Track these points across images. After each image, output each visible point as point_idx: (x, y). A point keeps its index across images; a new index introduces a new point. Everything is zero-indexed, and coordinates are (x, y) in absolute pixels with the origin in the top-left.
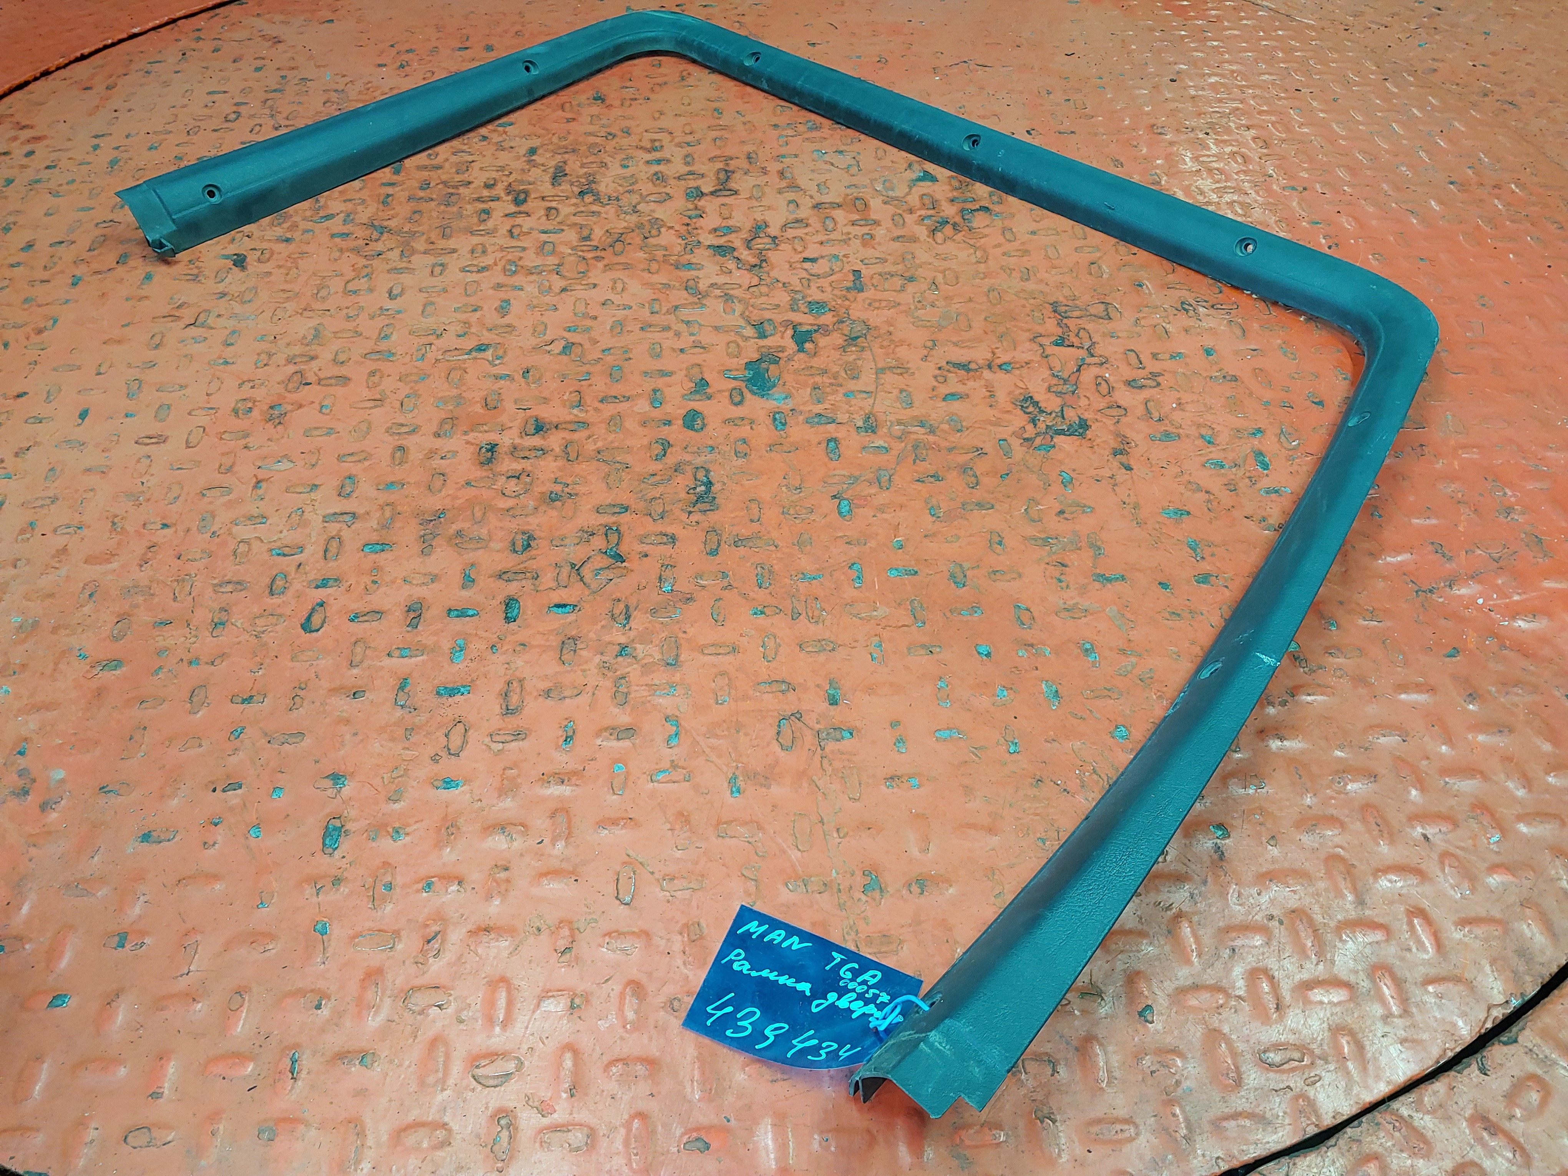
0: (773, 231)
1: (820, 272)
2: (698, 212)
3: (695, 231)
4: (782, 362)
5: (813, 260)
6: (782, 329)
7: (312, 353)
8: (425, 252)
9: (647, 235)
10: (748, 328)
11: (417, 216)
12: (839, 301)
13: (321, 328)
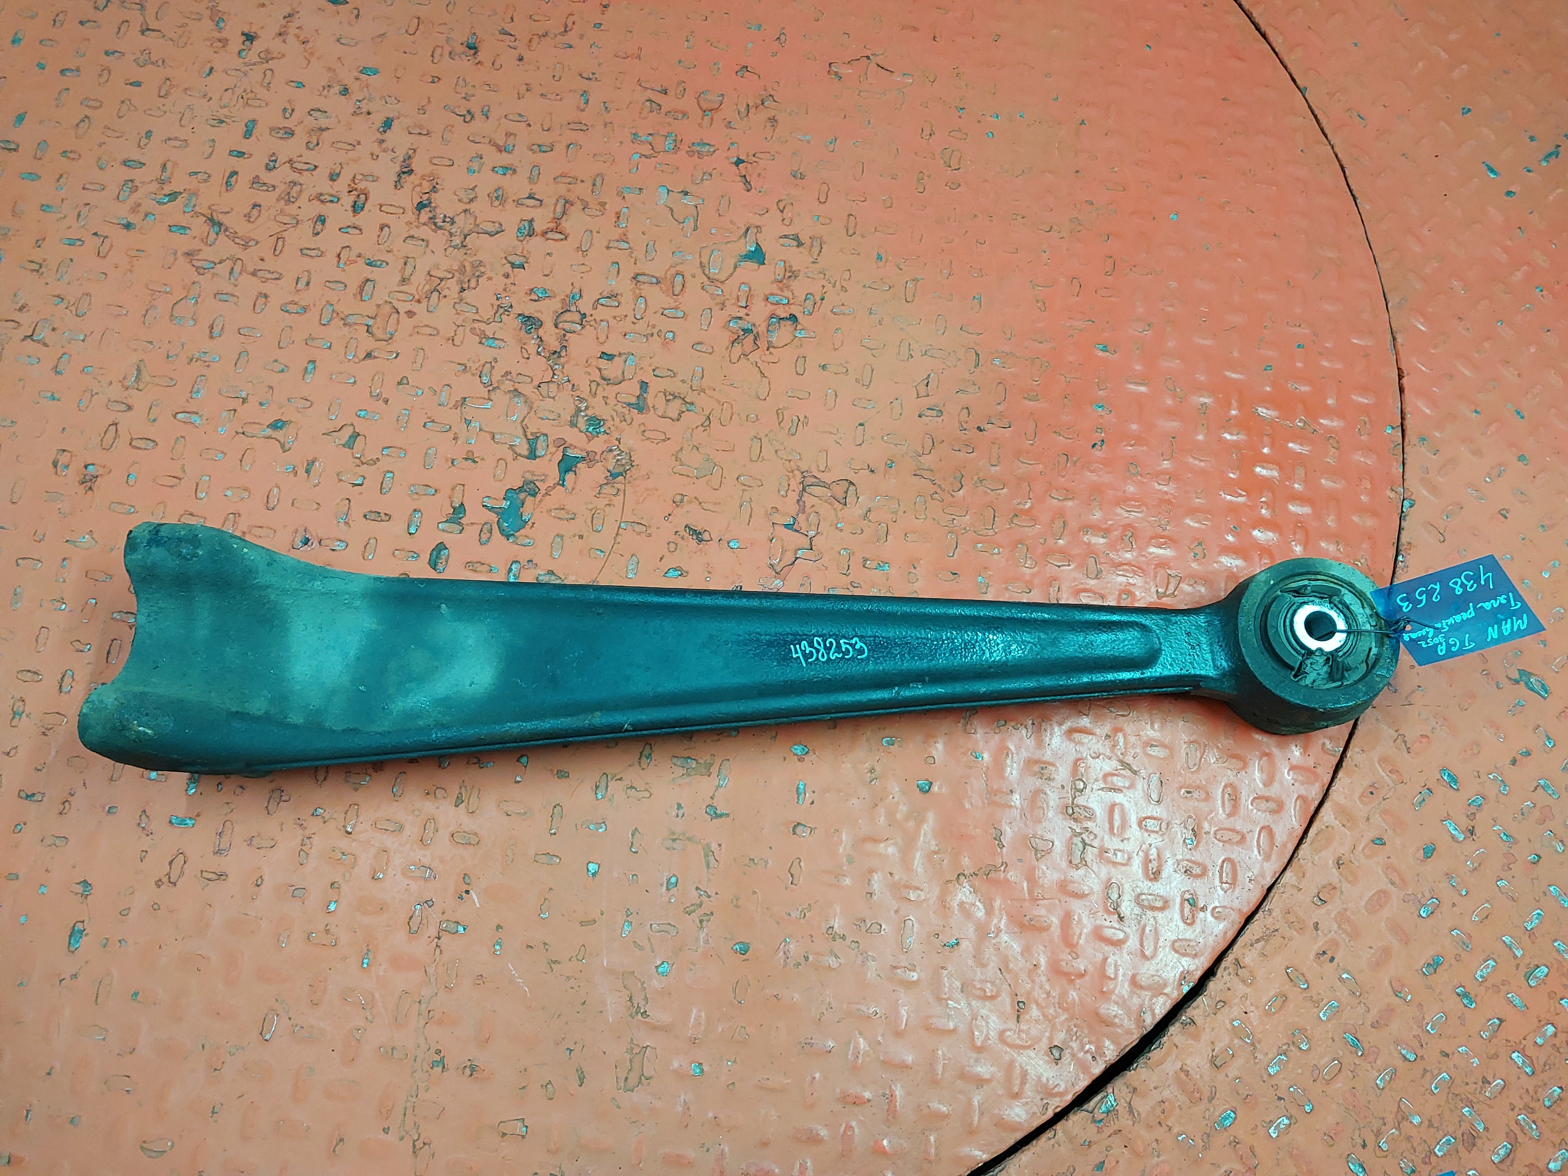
0: (585, 305)
1: (612, 376)
2: (523, 260)
3: (513, 288)
4: (539, 496)
5: (610, 357)
6: (552, 449)
7: (130, 401)
8: (254, 274)
9: (465, 286)
10: (525, 440)
11: (255, 212)
12: (617, 420)
13: (142, 367)
